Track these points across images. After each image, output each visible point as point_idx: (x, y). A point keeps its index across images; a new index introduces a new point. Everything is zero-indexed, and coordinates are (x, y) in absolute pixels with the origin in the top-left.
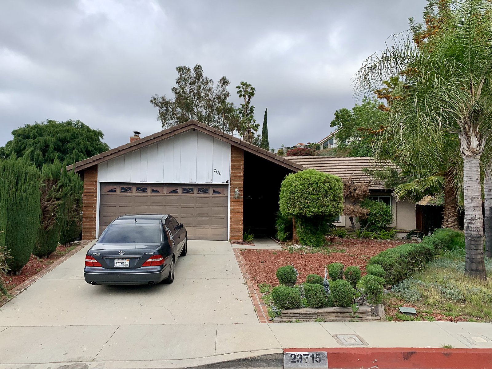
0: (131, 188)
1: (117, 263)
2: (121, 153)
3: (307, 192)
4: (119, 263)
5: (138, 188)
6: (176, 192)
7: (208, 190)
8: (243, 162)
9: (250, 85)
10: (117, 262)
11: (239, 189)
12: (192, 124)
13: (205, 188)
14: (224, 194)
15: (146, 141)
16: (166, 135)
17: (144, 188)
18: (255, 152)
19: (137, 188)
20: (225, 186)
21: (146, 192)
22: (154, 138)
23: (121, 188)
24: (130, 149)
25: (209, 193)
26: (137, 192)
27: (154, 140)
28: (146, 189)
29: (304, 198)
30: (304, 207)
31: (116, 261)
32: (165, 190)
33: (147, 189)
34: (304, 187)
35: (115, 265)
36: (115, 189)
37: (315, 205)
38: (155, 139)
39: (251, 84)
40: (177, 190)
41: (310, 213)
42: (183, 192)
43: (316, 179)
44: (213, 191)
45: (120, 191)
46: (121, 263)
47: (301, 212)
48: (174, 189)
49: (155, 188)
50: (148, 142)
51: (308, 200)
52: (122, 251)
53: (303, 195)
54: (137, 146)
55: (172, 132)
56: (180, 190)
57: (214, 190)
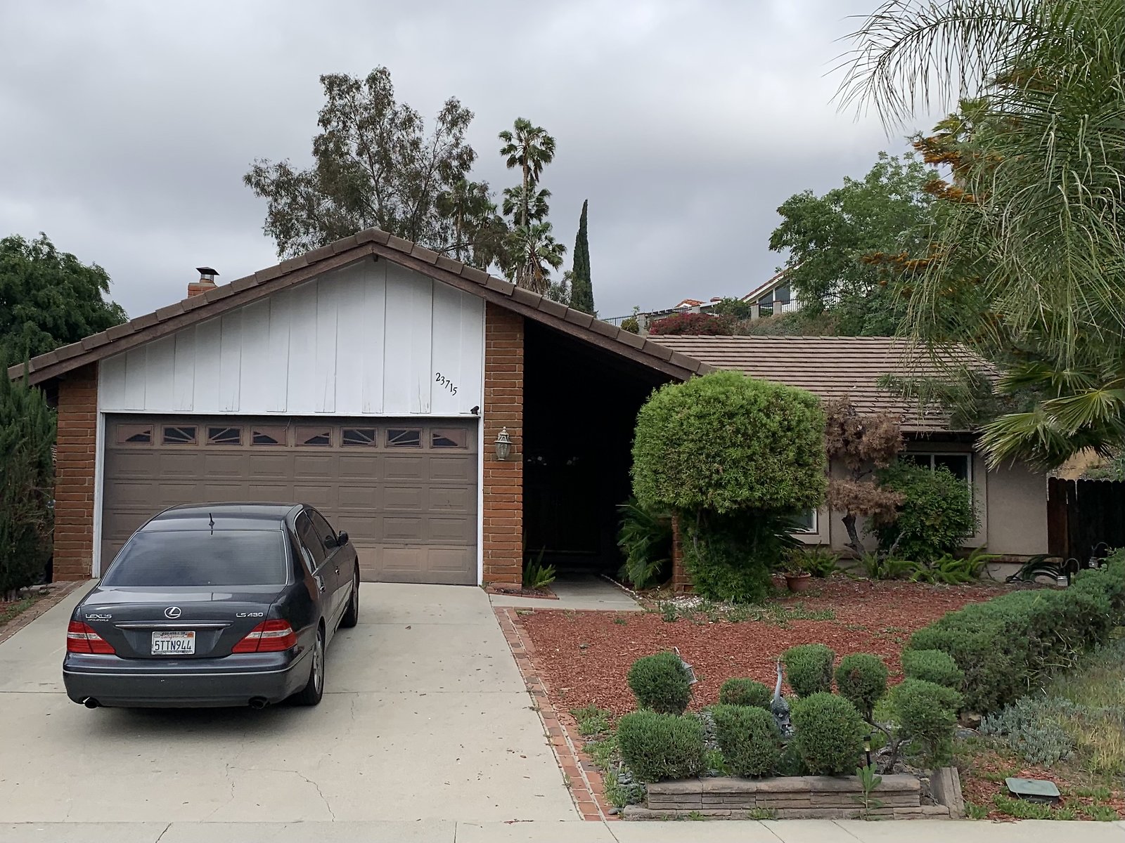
0: (194, 429)
1: (160, 644)
2: (166, 327)
3: (718, 440)
4: (165, 644)
5: (214, 429)
6: (323, 440)
7: (416, 435)
8: (520, 352)
9: (540, 130)
10: (159, 639)
11: (510, 433)
12: (372, 241)
13: (408, 430)
14: (466, 448)
15: (237, 294)
16: (295, 274)
17: (231, 430)
18: (556, 321)
19: (211, 430)
20: (471, 422)
21: (238, 441)
22: (261, 285)
23: (166, 430)
24: (190, 315)
25: (421, 443)
26: (211, 441)
27: (258, 289)
28: (237, 433)
29: (708, 456)
30: (709, 485)
31: (156, 638)
32: (291, 437)
33: (241, 433)
34: (709, 424)
35: (155, 648)
36: (149, 432)
37: (742, 479)
38: (264, 288)
39: (543, 127)
40: (327, 434)
41: (727, 504)
42: (345, 442)
43: (743, 399)
44: (432, 438)
45: (163, 440)
46: (170, 643)
47: (700, 498)
48: (319, 432)
49: (265, 431)
50: (242, 295)
51: (721, 463)
52: (174, 608)
53: (704, 448)
54: (209, 308)
55: (311, 265)
56: (336, 437)
57: (435, 436)
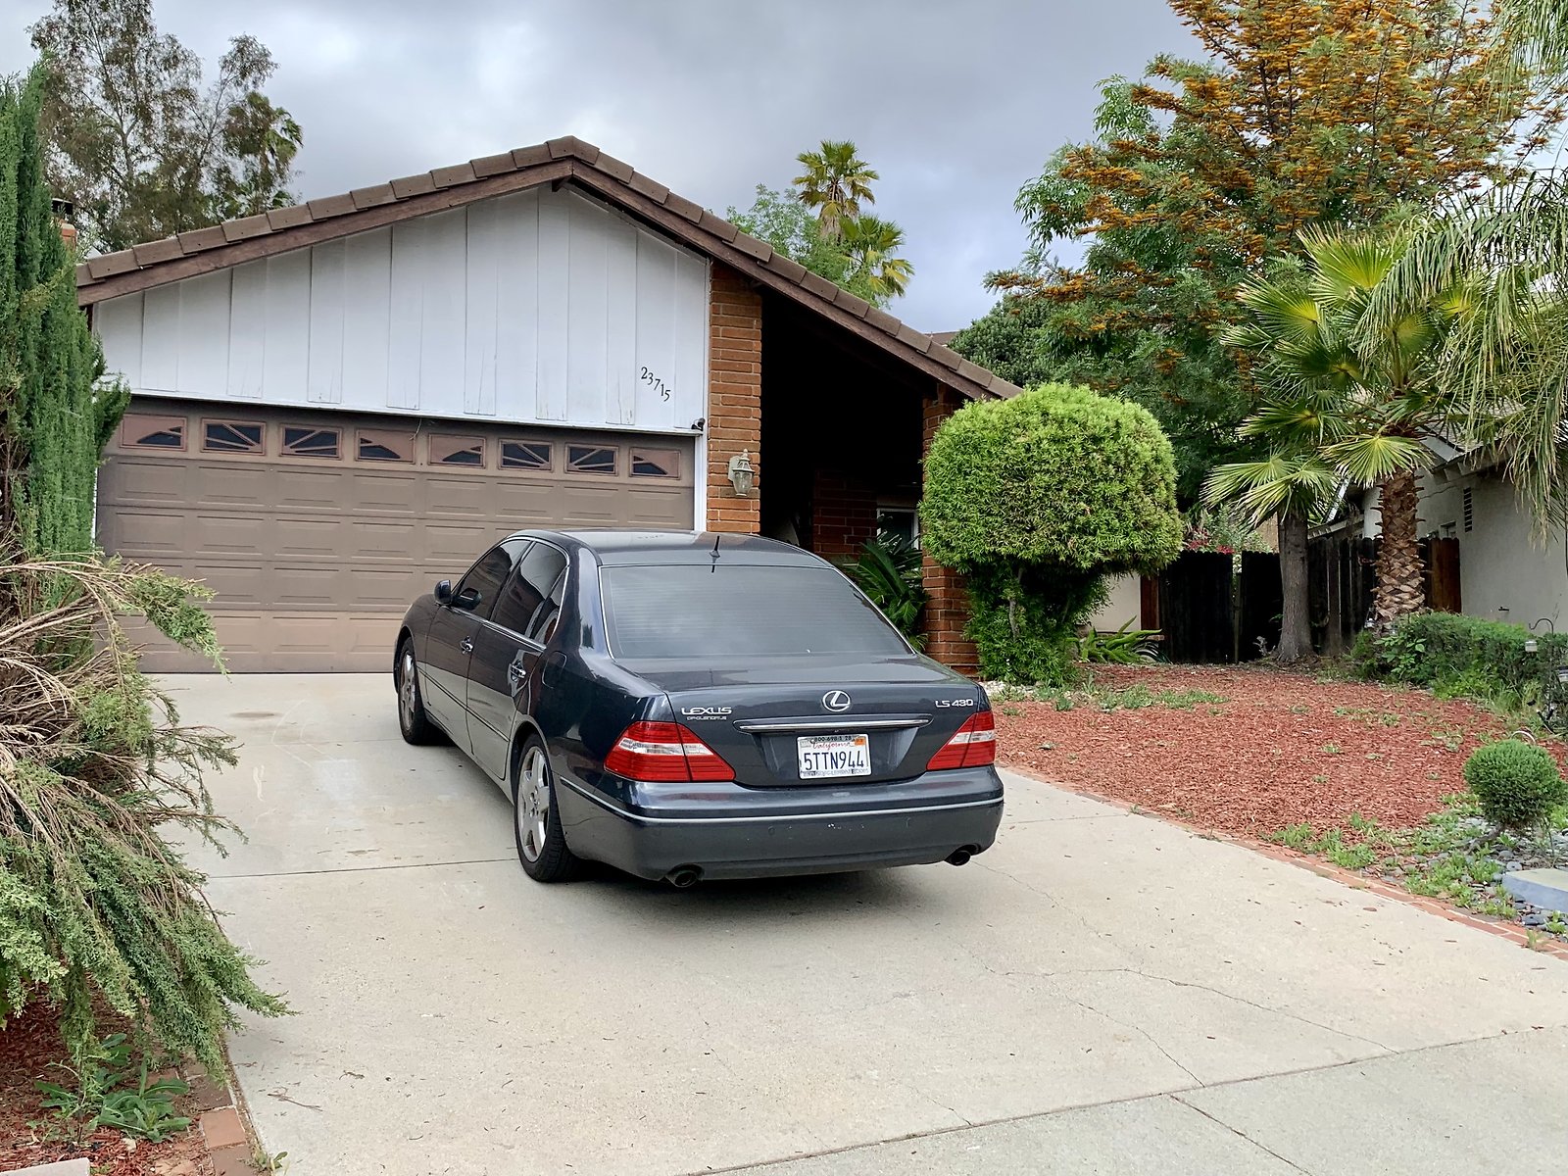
0: (258, 429)
1: (812, 757)
4: (821, 757)
5: (293, 430)
6: (470, 458)
7: (609, 456)
8: (758, 345)
10: (811, 750)
11: (745, 462)
12: (572, 158)
13: (598, 448)
14: (677, 478)
16: (453, 192)
17: (321, 434)
18: (821, 304)
19: (288, 432)
20: (683, 442)
21: (334, 452)
23: (209, 427)
25: (617, 469)
26: (288, 449)
27: (394, 209)
28: (331, 438)
31: (805, 746)
32: (422, 450)
33: (340, 438)
35: (804, 766)
36: (178, 430)
40: (478, 449)
42: (506, 462)
44: (632, 462)
45: (203, 444)
46: (829, 757)
48: (465, 444)
49: (377, 438)
52: (838, 693)
55: (480, 181)
56: (492, 452)
57: (636, 458)
